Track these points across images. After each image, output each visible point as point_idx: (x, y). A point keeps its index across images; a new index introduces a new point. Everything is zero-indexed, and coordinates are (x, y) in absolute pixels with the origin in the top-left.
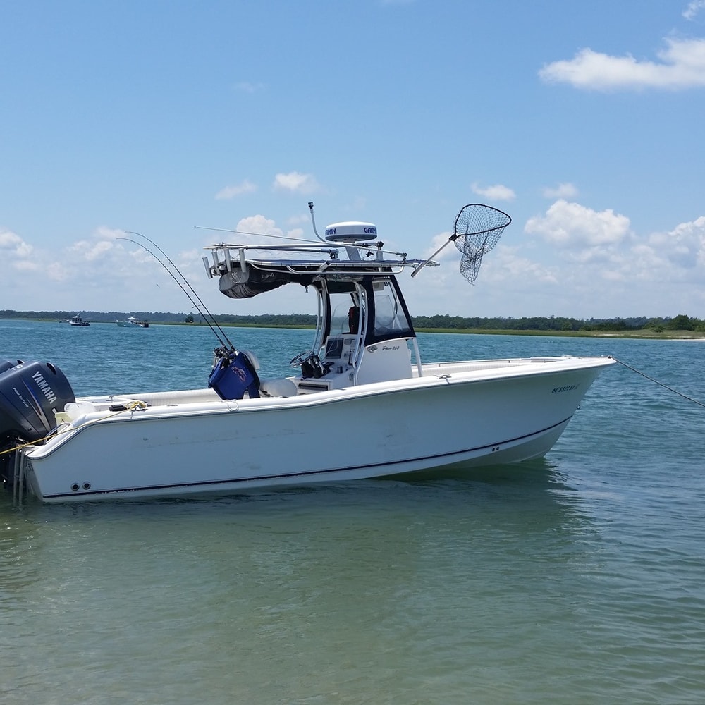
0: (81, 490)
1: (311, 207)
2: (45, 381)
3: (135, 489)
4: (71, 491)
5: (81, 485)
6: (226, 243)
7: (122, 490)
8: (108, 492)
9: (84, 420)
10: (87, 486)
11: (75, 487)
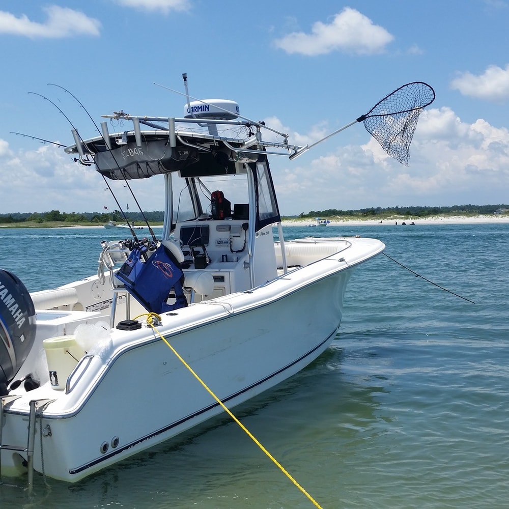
0: (110, 450)
1: (185, 79)
2: (10, 296)
3: (156, 434)
4: (100, 455)
5: (110, 442)
6: (124, 112)
7: (146, 438)
8: (134, 444)
9: (112, 347)
10: (116, 442)
11: (105, 448)
